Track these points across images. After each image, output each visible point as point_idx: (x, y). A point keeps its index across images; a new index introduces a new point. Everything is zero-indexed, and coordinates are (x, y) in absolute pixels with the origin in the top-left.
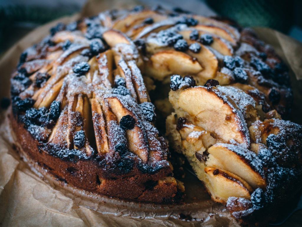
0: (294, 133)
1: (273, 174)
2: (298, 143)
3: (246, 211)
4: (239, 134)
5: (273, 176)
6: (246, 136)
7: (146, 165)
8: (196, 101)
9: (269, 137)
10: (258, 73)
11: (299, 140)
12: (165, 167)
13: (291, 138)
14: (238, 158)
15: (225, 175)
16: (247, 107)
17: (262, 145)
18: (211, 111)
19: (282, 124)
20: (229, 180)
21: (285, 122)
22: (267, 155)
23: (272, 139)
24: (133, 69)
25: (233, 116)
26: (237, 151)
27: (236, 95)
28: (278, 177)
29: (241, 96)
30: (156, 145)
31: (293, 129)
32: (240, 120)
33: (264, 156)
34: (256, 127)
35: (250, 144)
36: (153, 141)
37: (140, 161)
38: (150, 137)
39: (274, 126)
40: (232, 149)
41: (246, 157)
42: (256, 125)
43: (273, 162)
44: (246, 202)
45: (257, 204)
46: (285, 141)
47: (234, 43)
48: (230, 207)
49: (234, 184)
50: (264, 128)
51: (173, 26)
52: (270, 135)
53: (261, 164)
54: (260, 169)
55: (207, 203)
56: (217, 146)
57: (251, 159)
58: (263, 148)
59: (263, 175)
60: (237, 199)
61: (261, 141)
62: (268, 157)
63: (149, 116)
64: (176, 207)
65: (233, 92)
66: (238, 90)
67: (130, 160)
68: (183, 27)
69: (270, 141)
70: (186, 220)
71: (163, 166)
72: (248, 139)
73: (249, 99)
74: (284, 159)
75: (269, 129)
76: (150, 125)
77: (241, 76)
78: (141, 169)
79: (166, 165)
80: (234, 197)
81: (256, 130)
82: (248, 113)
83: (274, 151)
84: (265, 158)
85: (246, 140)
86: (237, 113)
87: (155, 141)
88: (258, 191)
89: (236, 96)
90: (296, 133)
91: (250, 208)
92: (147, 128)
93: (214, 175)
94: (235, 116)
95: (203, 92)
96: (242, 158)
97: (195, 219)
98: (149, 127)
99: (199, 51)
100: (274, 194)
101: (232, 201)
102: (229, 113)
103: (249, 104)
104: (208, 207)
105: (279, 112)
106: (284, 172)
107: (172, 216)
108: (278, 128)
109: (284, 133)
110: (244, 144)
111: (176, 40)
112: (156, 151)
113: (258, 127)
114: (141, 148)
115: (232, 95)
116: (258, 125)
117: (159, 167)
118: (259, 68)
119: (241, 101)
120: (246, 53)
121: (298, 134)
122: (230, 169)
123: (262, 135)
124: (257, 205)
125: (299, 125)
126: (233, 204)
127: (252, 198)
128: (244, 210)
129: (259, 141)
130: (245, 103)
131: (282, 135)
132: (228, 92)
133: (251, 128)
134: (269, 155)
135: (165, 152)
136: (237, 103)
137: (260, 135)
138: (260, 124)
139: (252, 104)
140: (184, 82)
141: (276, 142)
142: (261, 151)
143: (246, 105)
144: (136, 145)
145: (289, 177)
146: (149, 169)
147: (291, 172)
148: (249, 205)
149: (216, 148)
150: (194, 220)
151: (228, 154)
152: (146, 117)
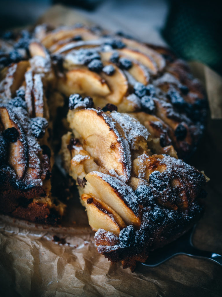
0: (183, 174)
1: (149, 214)
2: (184, 185)
3: (111, 247)
4: (121, 165)
5: (149, 216)
6: (126, 169)
7: (20, 181)
8: (87, 123)
9: (152, 173)
10: (168, 105)
11: (187, 182)
12: (37, 186)
13: (177, 178)
14: (112, 190)
15: (98, 205)
16: (137, 138)
17: (143, 180)
18: (99, 136)
19: (171, 162)
20: (101, 211)
21: (176, 160)
22: (144, 193)
23: (155, 176)
24: (36, 82)
25: (117, 145)
26: (111, 183)
27: (128, 123)
28: (153, 218)
29: (133, 126)
30: (36, 162)
31: (182, 169)
32: (123, 151)
33: (141, 193)
34: (141, 161)
35: (130, 178)
36: (33, 157)
37: (14, 176)
38: (31, 154)
39: (160, 163)
40: (107, 180)
41: (119, 191)
42: (142, 158)
43: (150, 201)
44: (113, 237)
45: (124, 242)
46: (168, 180)
47: (155, 71)
48: (97, 240)
49: (105, 217)
50: (150, 164)
51: (98, 46)
52: (155, 171)
53: (136, 200)
54: (134, 206)
55: (85, 230)
56: (93, 174)
57: (124, 194)
58: (144, 184)
59: (137, 213)
60: (105, 233)
61: (144, 176)
62: (145, 194)
63: (36, 132)
64: (51, 229)
65: (125, 120)
66: (133, 119)
67: (3, 173)
68: (108, 48)
69: (152, 178)
70: (59, 243)
71: (35, 185)
72: (129, 172)
73: (142, 130)
74: (163, 199)
75: (155, 165)
76: (34, 141)
77: (148, 105)
78: (13, 184)
79: (39, 184)
80: (104, 230)
81: (141, 164)
82: (137, 145)
83: (154, 189)
84: (141, 195)
85: (126, 172)
86: (121, 143)
87: (35, 158)
88: (129, 228)
89: (127, 125)
90: (184, 174)
91: (116, 244)
92: (30, 143)
93: (87, 203)
94: (119, 146)
95: (94, 115)
96: (116, 191)
97: (69, 244)
98: (32, 143)
99: (112, 73)
100: (145, 234)
101: (100, 234)
102: (115, 141)
103: (139, 136)
104: (86, 234)
105: (176, 149)
106: (159, 213)
107: (45, 237)
108: (166, 165)
109: (170, 172)
110: (124, 176)
111: (92, 60)
112: (33, 168)
113: (143, 161)
114: (19, 163)
115: (123, 123)
116: (144, 159)
117: (32, 185)
118: (174, 100)
119: (131, 131)
120: (166, 83)
121: (187, 176)
122: (105, 200)
123: (146, 170)
124: (124, 244)
125: (190, 166)
126: (100, 237)
127: (120, 235)
128: (109, 245)
129: (142, 176)
130: (135, 133)
131: (167, 174)
132: (120, 119)
133: (136, 161)
134: (146, 193)
135: (45, 171)
136: (127, 132)
137: (144, 170)
138: (146, 159)
139: (143, 136)
140: (82, 102)
141: (159, 180)
142: (139, 187)
143: (136, 135)
144: (15, 159)
145: (166, 219)
146: (22, 186)
147: (170, 215)
148: (115, 241)
149: (92, 176)
150: (67, 245)
151: (103, 184)
152: (33, 132)
